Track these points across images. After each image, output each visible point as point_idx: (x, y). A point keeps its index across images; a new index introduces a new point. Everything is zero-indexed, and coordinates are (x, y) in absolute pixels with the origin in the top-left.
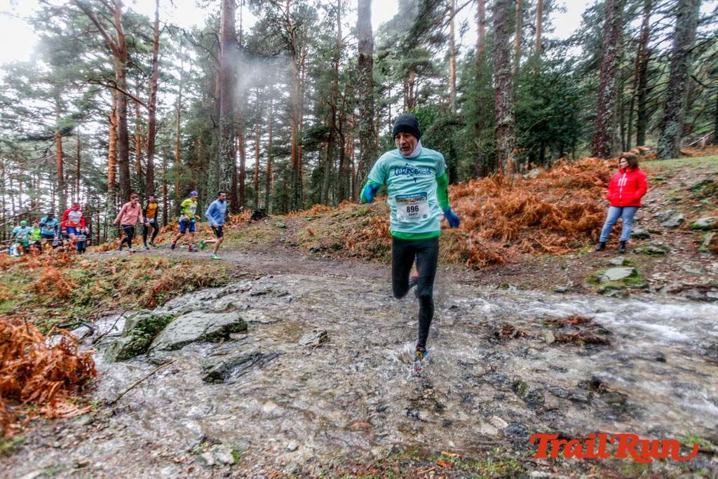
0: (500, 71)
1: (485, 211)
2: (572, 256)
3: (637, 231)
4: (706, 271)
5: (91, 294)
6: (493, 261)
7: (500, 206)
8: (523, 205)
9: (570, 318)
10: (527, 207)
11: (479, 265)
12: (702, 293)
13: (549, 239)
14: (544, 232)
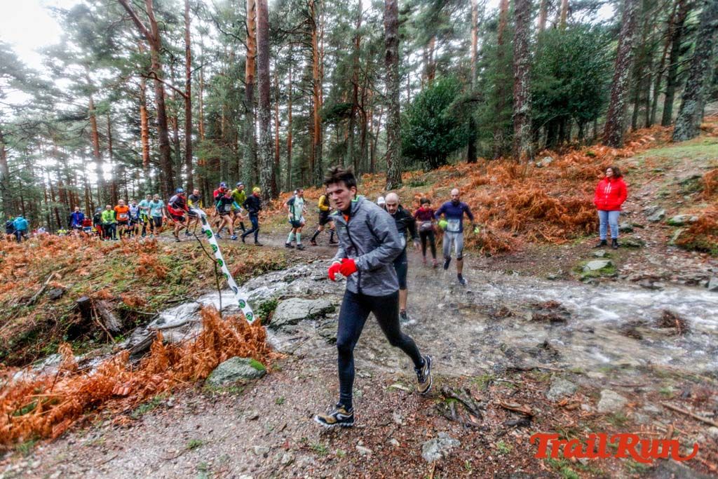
0: (519, 61)
1: (499, 202)
2: (567, 246)
3: (624, 225)
4: (666, 262)
5: (182, 276)
6: (503, 250)
7: (512, 198)
8: (531, 199)
9: (548, 303)
10: (534, 201)
12: (652, 282)
13: (550, 230)
14: (547, 224)
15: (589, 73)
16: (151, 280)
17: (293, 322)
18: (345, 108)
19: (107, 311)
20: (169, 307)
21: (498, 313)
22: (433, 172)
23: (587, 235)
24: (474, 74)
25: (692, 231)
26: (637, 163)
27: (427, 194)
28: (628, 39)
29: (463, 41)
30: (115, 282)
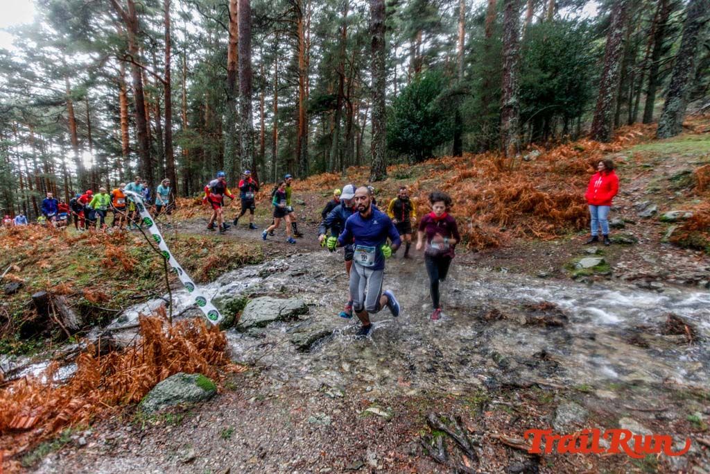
0: (508, 52)
1: (486, 195)
2: (556, 242)
3: (615, 221)
4: (661, 260)
5: (151, 270)
6: (490, 245)
7: (500, 191)
8: (519, 193)
9: (542, 303)
10: (523, 195)
11: (478, 248)
12: (648, 282)
13: (539, 226)
14: (536, 218)
15: (576, 68)
16: (117, 274)
17: (262, 325)
18: (330, 99)
19: (66, 308)
20: (135, 303)
21: (488, 316)
22: (418, 165)
23: (577, 231)
24: (461, 68)
25: (687, 228)
26: (625, 158)
27: (411, 186)
28: (618, 31)
29: (450, 36)
30: (79, 275)
